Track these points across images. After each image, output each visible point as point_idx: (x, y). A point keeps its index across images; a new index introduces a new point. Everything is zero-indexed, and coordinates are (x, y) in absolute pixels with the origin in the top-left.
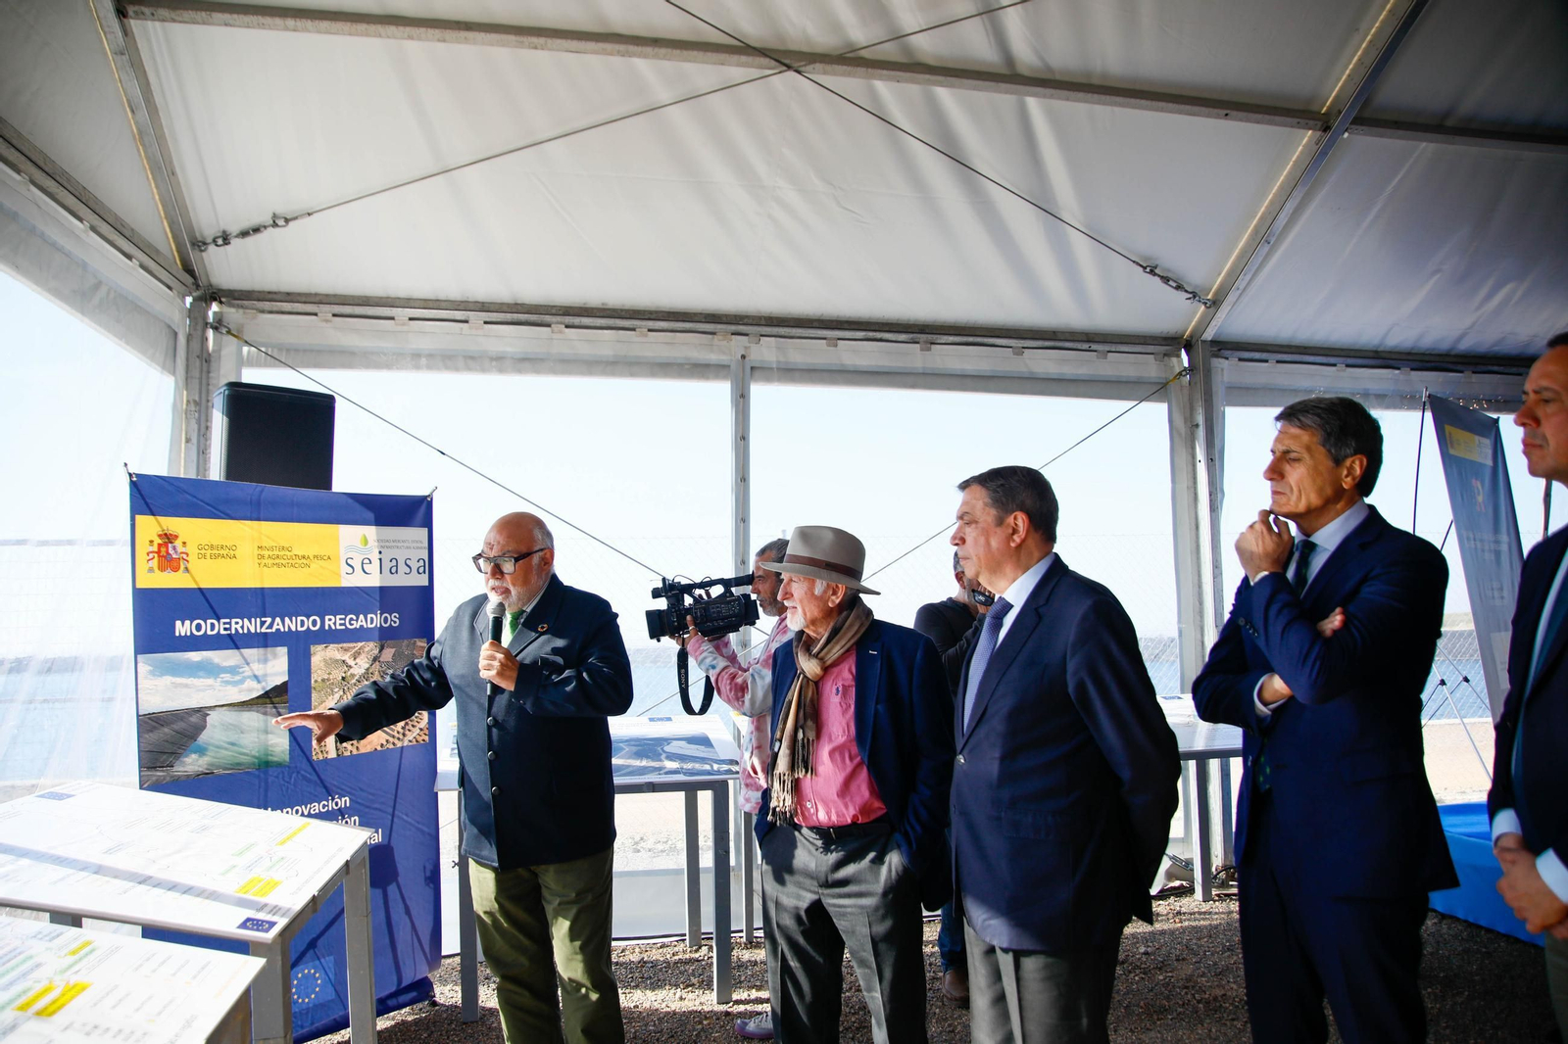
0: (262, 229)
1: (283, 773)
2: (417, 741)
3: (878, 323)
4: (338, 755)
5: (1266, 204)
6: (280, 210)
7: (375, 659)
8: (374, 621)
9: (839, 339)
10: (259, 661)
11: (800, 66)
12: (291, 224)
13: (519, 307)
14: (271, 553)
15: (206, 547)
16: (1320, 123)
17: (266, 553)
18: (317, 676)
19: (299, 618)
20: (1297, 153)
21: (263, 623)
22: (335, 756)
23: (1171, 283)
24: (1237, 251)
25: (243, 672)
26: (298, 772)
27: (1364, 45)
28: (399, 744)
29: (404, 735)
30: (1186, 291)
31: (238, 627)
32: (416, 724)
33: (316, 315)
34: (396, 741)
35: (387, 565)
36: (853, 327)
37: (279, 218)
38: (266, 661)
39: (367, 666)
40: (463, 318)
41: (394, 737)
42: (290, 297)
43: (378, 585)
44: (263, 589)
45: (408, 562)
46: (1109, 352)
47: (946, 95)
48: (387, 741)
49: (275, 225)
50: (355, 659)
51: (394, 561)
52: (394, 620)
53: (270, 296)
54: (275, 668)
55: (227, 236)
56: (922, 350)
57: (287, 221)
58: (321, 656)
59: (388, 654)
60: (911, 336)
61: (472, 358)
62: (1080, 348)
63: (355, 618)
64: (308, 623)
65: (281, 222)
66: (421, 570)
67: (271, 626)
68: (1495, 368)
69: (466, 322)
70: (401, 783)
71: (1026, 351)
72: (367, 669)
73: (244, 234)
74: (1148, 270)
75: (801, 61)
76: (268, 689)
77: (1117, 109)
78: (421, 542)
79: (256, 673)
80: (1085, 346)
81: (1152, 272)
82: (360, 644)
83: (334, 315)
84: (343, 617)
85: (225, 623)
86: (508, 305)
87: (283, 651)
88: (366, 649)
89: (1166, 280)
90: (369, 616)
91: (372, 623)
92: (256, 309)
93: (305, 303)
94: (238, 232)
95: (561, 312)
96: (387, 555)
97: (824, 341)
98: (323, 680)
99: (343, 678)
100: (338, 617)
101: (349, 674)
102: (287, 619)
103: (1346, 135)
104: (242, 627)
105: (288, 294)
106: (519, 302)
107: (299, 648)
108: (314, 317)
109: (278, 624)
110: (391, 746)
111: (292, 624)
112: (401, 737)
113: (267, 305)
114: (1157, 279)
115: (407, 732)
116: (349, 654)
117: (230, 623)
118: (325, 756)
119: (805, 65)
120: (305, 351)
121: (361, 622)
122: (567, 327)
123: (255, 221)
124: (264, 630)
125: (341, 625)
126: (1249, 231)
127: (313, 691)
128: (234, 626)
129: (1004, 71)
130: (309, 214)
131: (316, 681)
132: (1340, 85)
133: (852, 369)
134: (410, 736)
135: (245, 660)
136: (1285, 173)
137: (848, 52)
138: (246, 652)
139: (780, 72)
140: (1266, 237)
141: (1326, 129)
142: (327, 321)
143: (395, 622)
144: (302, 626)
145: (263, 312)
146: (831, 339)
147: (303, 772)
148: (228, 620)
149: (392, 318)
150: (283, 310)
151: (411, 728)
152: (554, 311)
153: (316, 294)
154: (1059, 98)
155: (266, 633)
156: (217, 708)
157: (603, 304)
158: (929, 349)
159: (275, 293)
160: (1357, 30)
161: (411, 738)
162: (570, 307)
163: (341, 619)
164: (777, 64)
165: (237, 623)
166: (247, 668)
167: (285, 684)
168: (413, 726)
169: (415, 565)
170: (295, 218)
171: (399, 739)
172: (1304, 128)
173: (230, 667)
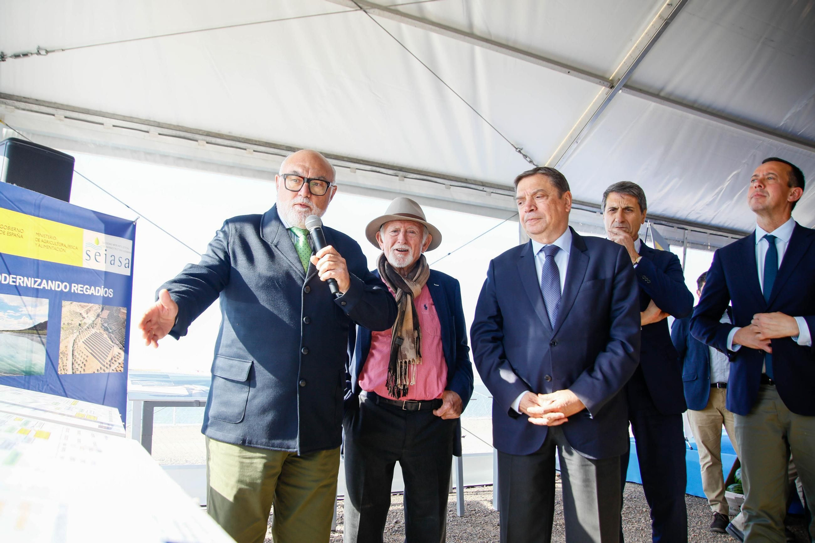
0: (29, 55)
1: (39, 384)
2: (117, 371)
3: (378, 163)
4: (73, 373)
5: (577, 123)
6: (43, 45)
7: (98, 316)
8: (100, 291)
9: (357, 169)
10: (32, 306)
11: (367, 9)
12: (50, 54)
13: (180, 128)
14: (43, 239)
15: (5, 227)
16: (609, 84)
17: (41, 238)
18: (65, 320)
19: (57, 282)
20: (595, 99)
21: (35, 282)
22: (71, 373)
23: (527, 159)
24: (560, 146)
25: (22, 311)
26: (48, 385)
27: (633, 48)
28: (107, 371)
29: (110, 366)
30: (534, 164)
31: (21, 281)
32: (117, 360)
33: (54, 115)
34: (106, 369)
35: (109, 259)
36: (365, 163)
37: (42, 49)
38: (36, 306)
39: (93, 319)
40: (146, 130)
41: (104, 366)
42: (37, 102)
43: (104, 270)
44: (38, 260)
45: (120, 259)
46: (492, 193)
47: (438, 39)
48: (101, 368)
49: (38, 53)
50: (87, 313)
51: (113, 257)
52: (110, 293)
53: (25, 100)
54: (40, 311)
55: (4, 55)
56: (400, 180)
57: (47, 52)
58: (68, 308)
59: (106, 313)
60: (395, 172)
61: (150, 154)
62: (478, 189)
63: (89, 288)
64: (62, 287)
65: (43, 52)
66: (127, 265)
67: (39, 285)
68: (664, 223)
69: (148, 132)
70: (106, 396)
71: (452, 187)
72: (94, 321)
73: (17, 56)
74: (518, 150)
75: (368, 6)
76: (36, 324)
77: (518, 61)
78: (128, 249)
79: (30, 313)
80: (481, 188)
81: (520, 151)
82: (91, 305)
83: (66, 117)
84: (82, 286)
85: (13, 278)
86: (174, 126)
87: (46, 302)
88: (94, 308)
89: (525, 156)
90: (97, 288)
91: (98, 293)
92: (14, 106)
93: (48, 107)
94: (12, 54)
95: (205, 134)
96: (109, 253)
97: (349, 169)
98: (68, 324)
99: (80, 325)
100: (80, 285)
101: (83, 322)
102: (50, 282)
103: (620, 91)
104: (23, 282)
105: (37, 100)
106: (180, 125)
107: (56, 300)
108: (53, 117)
109: (44, 284)
110: (103, 372)
111: (53, 285)
112: (109, 367)
113: (22, 105)
114: (521, 155)
115: (112, 364)
116: (84, 310)
117: (16, 278)
118: (66, 372)
119: (369, 9)
120: (44, 136)
121: (92, 291)
122: (207, 143)
123: (24, 49)
124: (36, 286)
125: (81, 291)
126: (567, 136)
127: (62, 330)
128: (18, 281)
129: (466, 30)
130: (63, 50)
131: (64, 324)
132: (619, 66)
133: (363, 186)
134: (113, 367)
135: (24, 303)
136: (588, 108)
137: (392, 6)
138: (25, 298)
139: (356, 10)
140: (575, 139)
141: (612, 87)
142: (61, 120)
143: (111, 295)
144: (58, 287)
145: (18, 108)
146: (353, 168)
147: (50, 385)
148: (15, 276)
149: (102, 124)
150: (33, 109)
151: (114, 362)
152: (201, 133)
153: (55, 103)
154: (493, 50)
155: (37, 289)
156: (4, 332)
157: (229, 133)
158: (403, 180)
159: (28, 98)
160: (631, 40)
161: (113, 368)
162: (210, 132)
163: (81, 287)
164: (355, 5)
165: (20, 279)
166: (24, 309)
167: (46, 323)
168: (115, 361)
169: (124, 262)
170: (53, 51)
171: (107, 368)
172: (602, 85)
173: (14, 306)
